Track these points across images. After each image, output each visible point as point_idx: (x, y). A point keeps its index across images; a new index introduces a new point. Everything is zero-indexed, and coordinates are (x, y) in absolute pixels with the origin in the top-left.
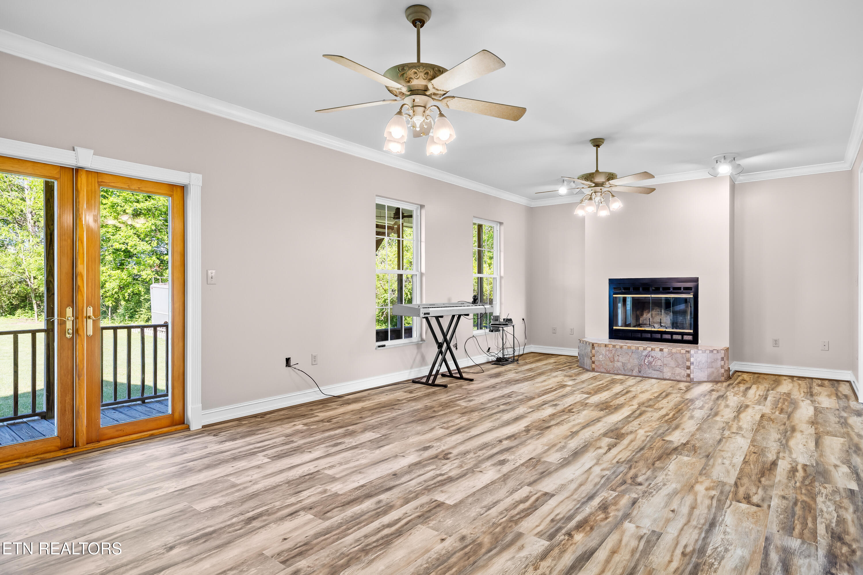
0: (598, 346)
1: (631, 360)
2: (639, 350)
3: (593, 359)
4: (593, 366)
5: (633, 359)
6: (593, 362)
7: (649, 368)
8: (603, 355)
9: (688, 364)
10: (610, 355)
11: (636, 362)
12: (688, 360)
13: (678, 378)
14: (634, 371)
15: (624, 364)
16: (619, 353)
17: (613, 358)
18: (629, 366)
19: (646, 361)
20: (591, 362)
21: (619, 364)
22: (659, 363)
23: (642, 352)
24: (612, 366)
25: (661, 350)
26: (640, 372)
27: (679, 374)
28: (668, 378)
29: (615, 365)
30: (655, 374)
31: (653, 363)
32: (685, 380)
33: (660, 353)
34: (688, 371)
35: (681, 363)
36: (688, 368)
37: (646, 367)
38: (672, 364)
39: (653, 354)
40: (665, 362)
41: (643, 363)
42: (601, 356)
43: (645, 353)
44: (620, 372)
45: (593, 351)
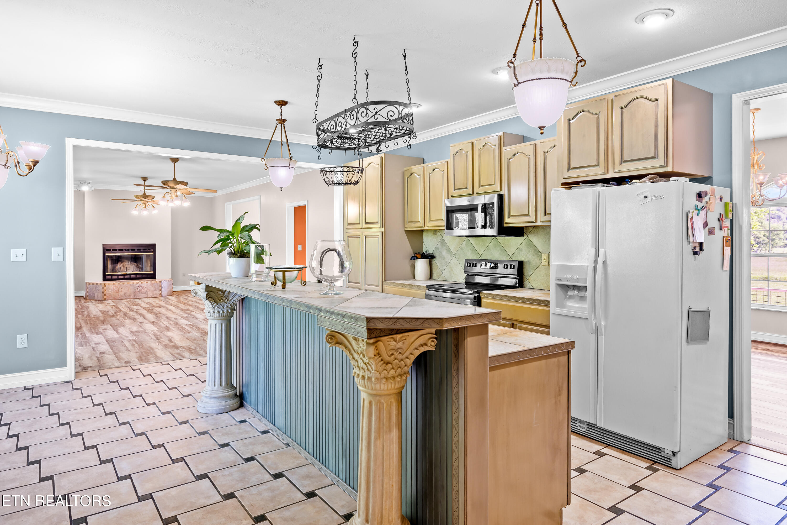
0: (108, 284)
1: (129, 290)
2: (134, 284)
3: (105, 293)
4: (105, 297)
5: (131, 290)
6: (105, 295)
7: (140, 293)
8: (111, 289)
9: (160, 288)
10: (117, 289)
11: (132, 291)
12: (160, 286)
13: (155, 296)
14: (131, 296)
15: (125, 293)
16: (122, 287)
17: (118, 290)
18: (128, 294)
19: (138, 289)
20: (104, 295)
21: (122, 294)
22: (146, 289)
23: (136, 285)
24: (118, 295)
25: (147, 283)
26: (135, 296)
27: (156, 294)
28: (150, 297)
29: (120, 295)
30: (143, 296)
31: (142, 290)
32: (159, 296)
33: (146, 284)
34: (160, 292)
35: (157, 288)
36: (161, 290)
37: (138, 293)
38: (153, 289)
39: (142, 285)
40: (149, 289)
41: (136, 291)
42: (110, 290)
43: (138, 285)
44: (122, 298)
45: (105, 288)
